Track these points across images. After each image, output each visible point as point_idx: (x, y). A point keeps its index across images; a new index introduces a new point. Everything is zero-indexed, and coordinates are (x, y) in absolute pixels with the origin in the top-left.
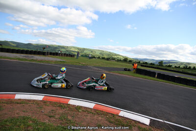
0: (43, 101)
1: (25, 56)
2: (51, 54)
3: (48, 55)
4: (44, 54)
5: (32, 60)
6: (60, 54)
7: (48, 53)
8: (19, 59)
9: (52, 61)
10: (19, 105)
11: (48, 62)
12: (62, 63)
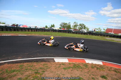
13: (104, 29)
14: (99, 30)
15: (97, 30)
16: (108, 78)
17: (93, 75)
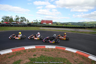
0: (76, 53)
1: (75, 30)
2: (88, 28)
3: (86, 28)
4: (84, 28)
5: (78, 32)
6: (93, 27)
7: (86, 27)
8: (72, 31)
9: (88, 32)
10: (65, 53)
11: (86, 32)
12: (94, 33)
13: (40, 21)
14: (36, 21)
15: (35, 22)
16: (37, 55)
17: (29, 56)
